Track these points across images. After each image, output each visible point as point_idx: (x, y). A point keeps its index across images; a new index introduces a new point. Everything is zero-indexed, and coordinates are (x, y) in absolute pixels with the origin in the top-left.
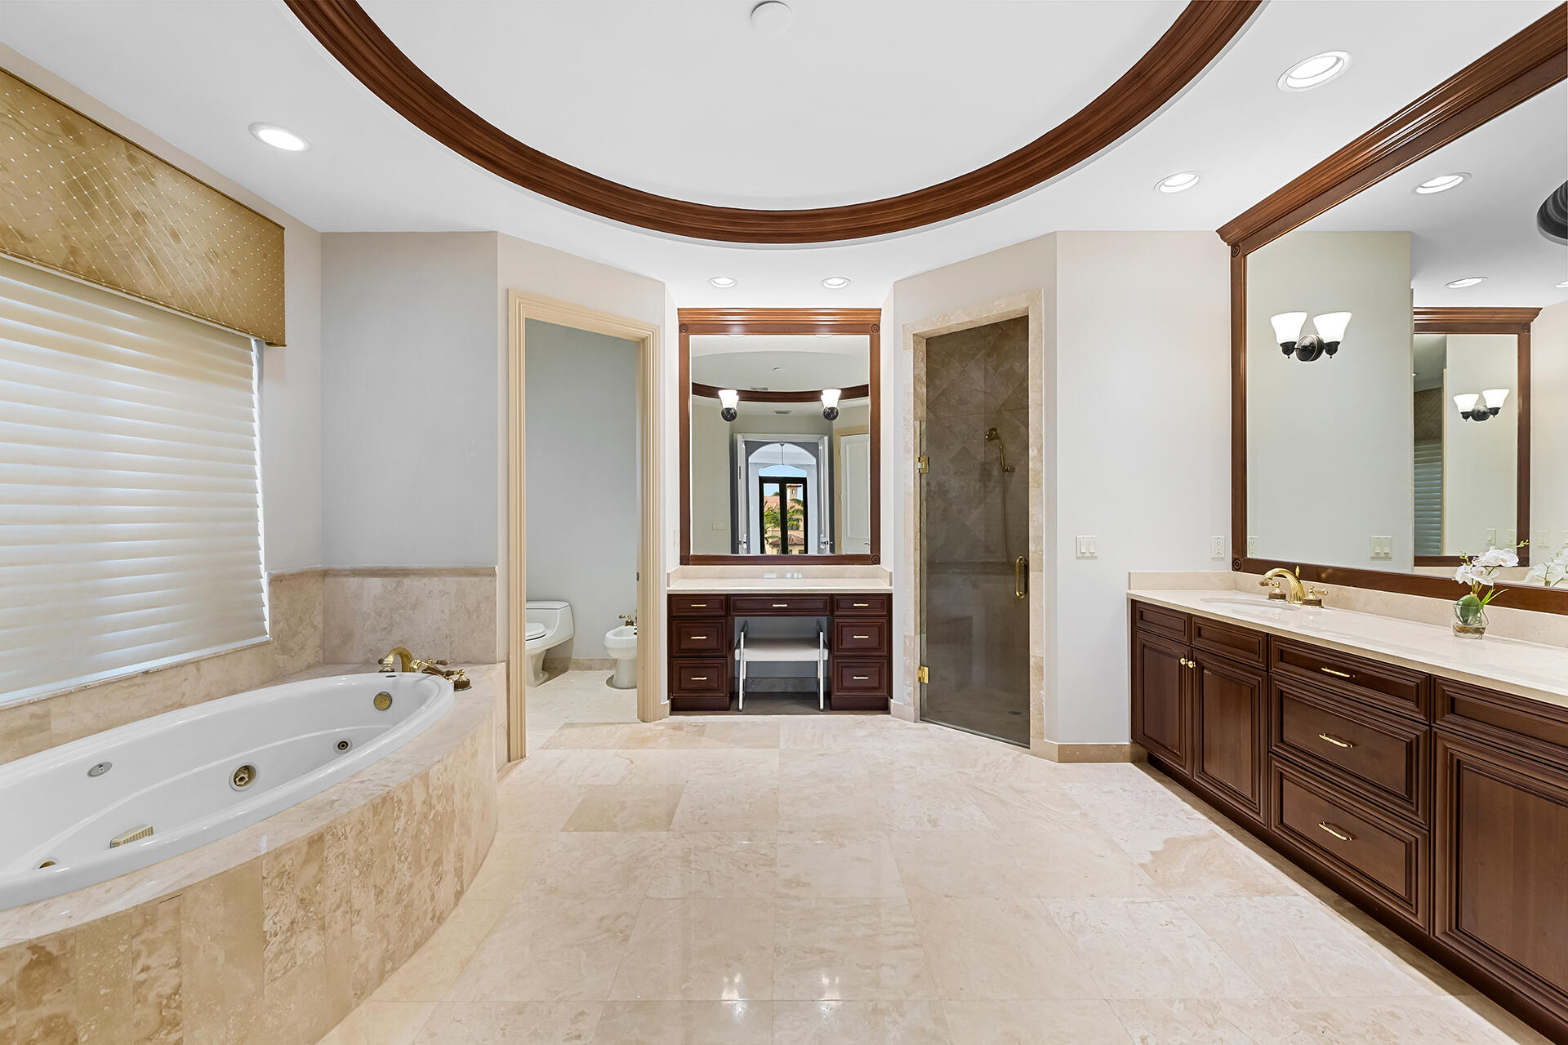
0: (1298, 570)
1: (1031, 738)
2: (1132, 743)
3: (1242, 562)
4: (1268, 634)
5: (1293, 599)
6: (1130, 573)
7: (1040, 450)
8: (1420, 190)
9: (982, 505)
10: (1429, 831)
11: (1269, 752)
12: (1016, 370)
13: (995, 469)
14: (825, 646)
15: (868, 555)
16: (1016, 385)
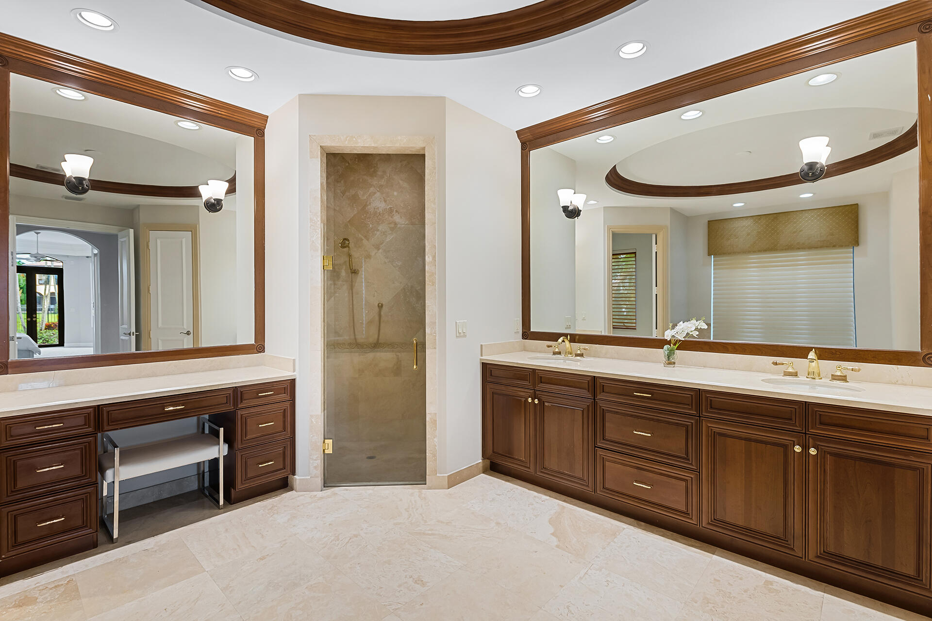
0: (569, 337)
1: (427, 476)
2: (482, 460)
3: (527, 334)
4: (594, 377)
5: (567, 354)
6: (481, 345)
7: (434, 257)
8: (598, 141)
9: (333, 298)
10: (699, 472)
11: (595, 447)
12: (360, 196)
13: (343, 270)
14: (225, 441)
15: (253, 344)
16: (360, 208)
